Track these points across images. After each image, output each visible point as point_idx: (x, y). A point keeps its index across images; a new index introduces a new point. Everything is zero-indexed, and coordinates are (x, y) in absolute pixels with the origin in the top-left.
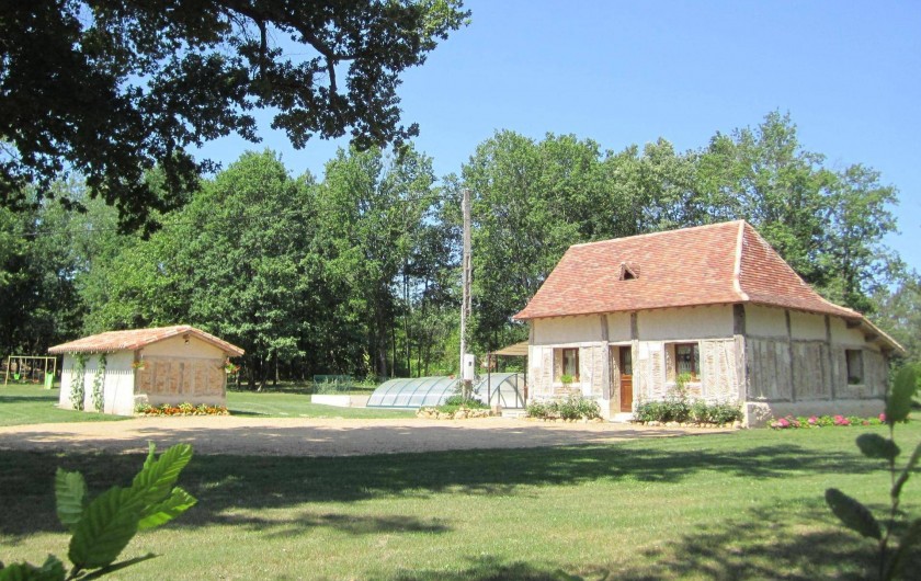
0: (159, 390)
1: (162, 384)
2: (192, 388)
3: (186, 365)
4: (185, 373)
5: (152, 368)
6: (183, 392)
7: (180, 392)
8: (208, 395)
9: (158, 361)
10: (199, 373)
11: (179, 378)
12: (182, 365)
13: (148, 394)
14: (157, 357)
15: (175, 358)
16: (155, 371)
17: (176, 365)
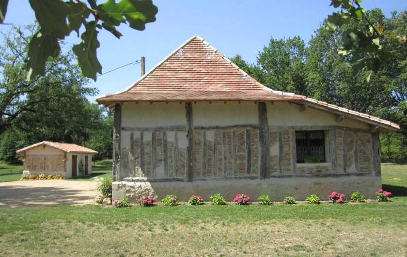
0: (35, 169)
1: (36, 166)
2: (50, 168)
3: (47, 158)
4: (46, 161)
5: (31, 160)
6: (46, 169)
7: (44, 169)
8: (58, 171)
9: (34, 157)
10: (53, 161)
11: (44, 164)
12: (45, 158)
13: (30, 171)
14: (34, 155)
15: (41, 156)
16: (33, 161)
17: (42, 158)
